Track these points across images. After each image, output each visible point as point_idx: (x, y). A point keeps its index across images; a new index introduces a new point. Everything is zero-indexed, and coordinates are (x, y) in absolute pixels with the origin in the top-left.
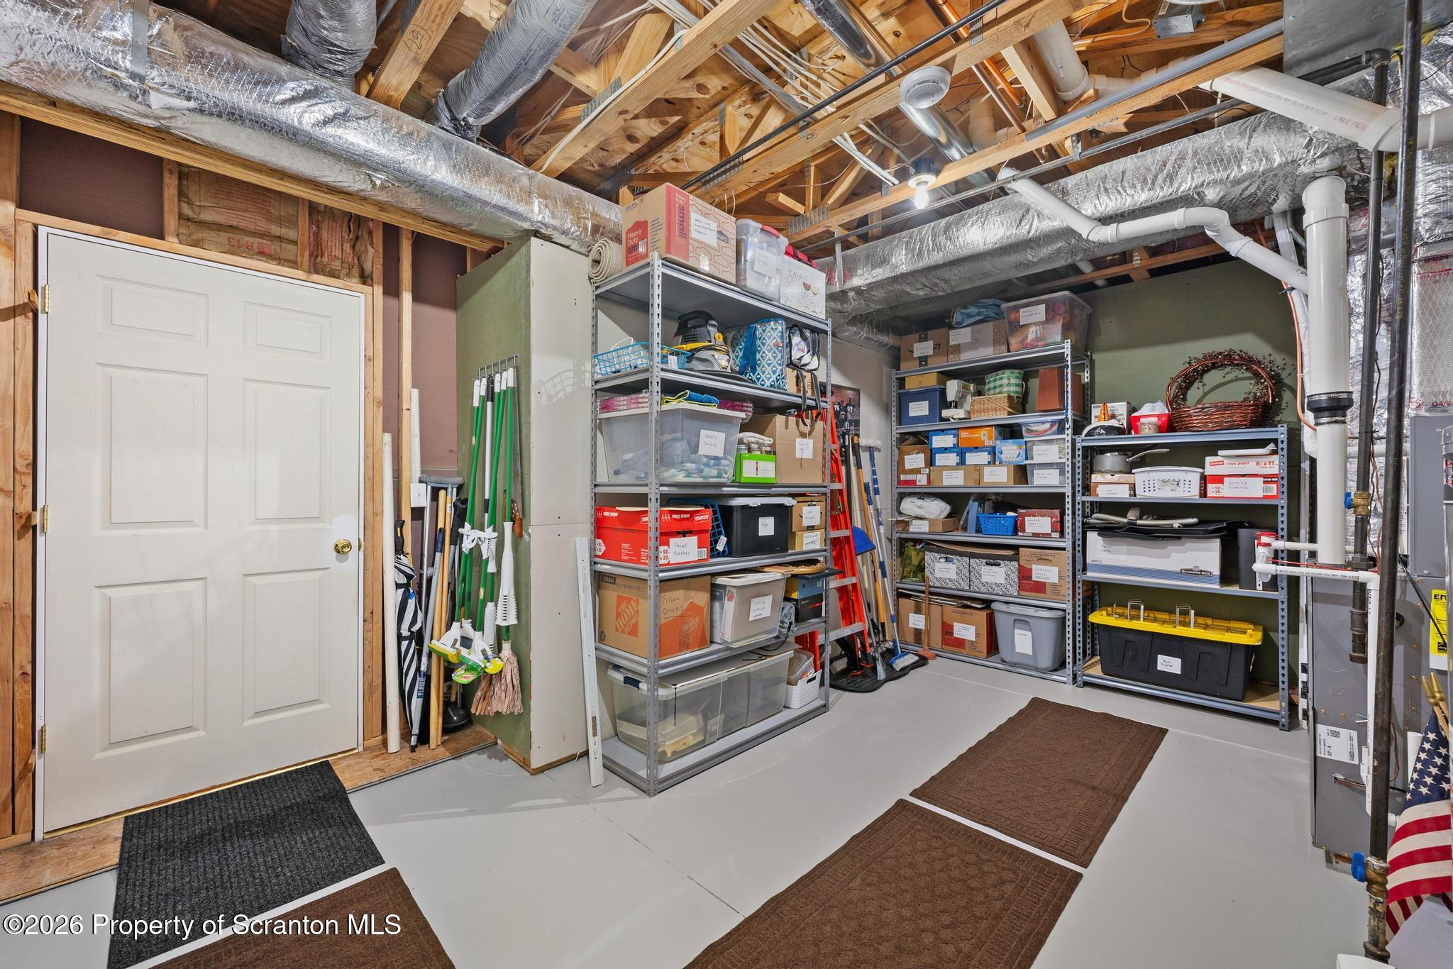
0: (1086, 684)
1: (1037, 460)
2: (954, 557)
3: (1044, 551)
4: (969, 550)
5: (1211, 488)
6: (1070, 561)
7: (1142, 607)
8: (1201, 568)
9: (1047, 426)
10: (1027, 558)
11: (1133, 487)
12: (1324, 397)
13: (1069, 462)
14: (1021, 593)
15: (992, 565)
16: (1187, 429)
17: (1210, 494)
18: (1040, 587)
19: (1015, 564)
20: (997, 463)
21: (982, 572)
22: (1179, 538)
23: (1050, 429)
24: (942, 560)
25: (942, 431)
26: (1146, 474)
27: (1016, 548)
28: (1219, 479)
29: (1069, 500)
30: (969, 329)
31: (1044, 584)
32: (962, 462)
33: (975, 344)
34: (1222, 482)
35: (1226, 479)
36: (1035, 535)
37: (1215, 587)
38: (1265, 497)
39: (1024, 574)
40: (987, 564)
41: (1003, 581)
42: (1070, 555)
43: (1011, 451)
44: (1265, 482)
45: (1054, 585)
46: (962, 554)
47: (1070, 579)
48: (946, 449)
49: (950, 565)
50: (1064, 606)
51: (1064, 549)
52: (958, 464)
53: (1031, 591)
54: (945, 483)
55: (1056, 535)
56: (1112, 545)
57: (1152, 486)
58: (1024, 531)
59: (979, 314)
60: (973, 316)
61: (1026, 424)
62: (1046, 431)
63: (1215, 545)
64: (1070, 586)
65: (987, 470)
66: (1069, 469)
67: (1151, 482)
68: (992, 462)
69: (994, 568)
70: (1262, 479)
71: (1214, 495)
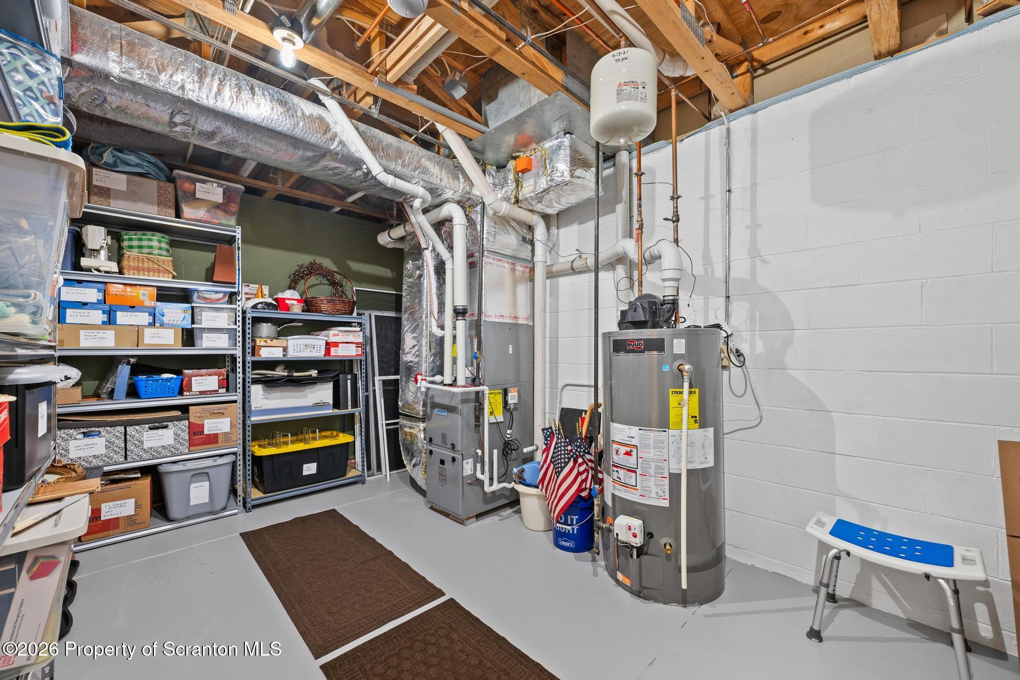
0: (254, 507)
1: (205, 325)
2: (101, 429)
3: (216, 407)
4: (125, 418)
5: (333, 350)
6: (241, 411)
7: (289, 435)
8: (324, 401)
9: (221, 295)
10: (198, 415)
11: (285, 349)
12: (461, 307)
13: (240, 329)
14: (191, 449)
15: (157, 428)
16: (316, 311)
17: (332, 354)
18: (213, 439)
19: (186, 422)
20: (157, 325)
21: (144, 439)
22: (316, 383)
23: (222, 298)
24: (81, 436)
25: (80, 282)
26: (295, 341)
27: (184, 409)
28: (336, 344)
29: (240, 360)
30: (125, 177)
31: (216, 435)
32: (111, 321)
33: (131, 195)
34: (337, 346)
35: (340, 344)
36: (202, 393)
37: (330, 411)
38: (357, 355)
39: (196, 431)
40: (150, 429)
41: (172, 442)
42: (241, 406)
43: (175, 313)
44: (356, 347)
45: (226, 434)
46: (113, 425)
47: (241, 426)
48: (85, 304)
49: (96, 440)
50: (236, 449)
51: (235, 402)
52: (104, 323)
53: (203, 444)
54: (83, 344)
55: (223, 390)
56: (270, 394)
57: (299, 348)
58: (190, 390)
59: (137, 165)
60: (129, 165)
61: (198, 291)
62: (218, 300)
63: (330, 386)
64: (241, 431)
65: (148, 332)
66: (240, 334)
67: (299, 346)
68: (152, 324)
69: (160, 432)
70: (355, 345)
71: (334, 354)
